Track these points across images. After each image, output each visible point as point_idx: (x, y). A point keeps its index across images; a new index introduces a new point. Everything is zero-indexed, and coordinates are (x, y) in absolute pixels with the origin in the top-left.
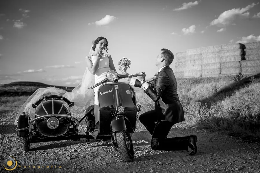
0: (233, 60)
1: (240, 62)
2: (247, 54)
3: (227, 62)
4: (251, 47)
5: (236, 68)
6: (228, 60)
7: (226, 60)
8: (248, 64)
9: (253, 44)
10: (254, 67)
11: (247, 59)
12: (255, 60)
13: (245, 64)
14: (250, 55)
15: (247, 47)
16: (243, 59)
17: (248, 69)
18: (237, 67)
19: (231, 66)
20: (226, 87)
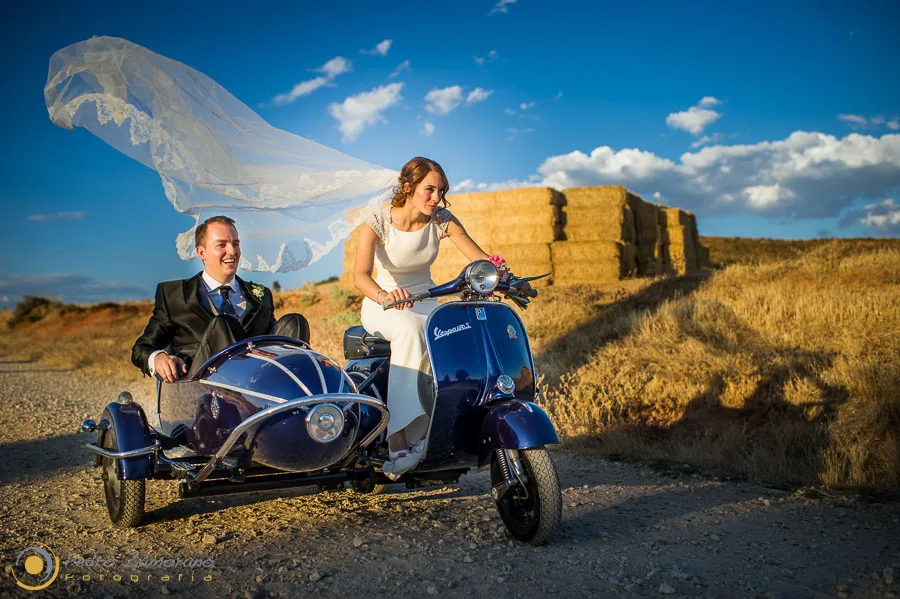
0: (528, 239)
1: (549, 245)
2: (570, 221)
3: (510, 246)
4: (581, 200)
5: (537, 265)
6: (514, 238)
7: (508, 240)
8: (574, 254)
9: (587, 192)
10: (591, 262)
11: (571, 238)
12: (593, 241)
13: (566, 253)
14: (578, 226)
15: (571, 201)
16: (560, 236)
17: (572, 267)
18: (542, 263)
19: (523, 257)
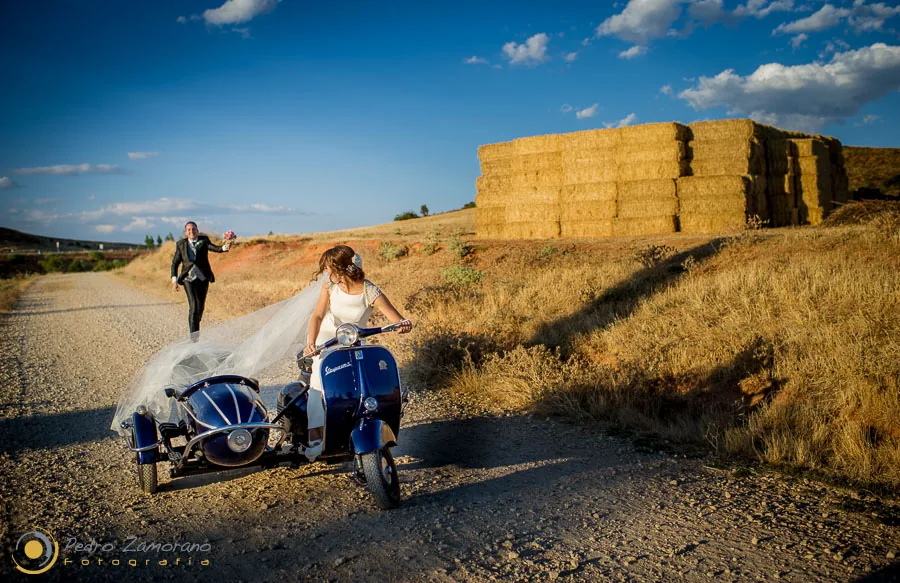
0: (654, 175)
1: (675, 180)
2: (696, 155)
3: (636, 182)
4: (708, 135)
5: (663, 200)
6: (641, 174)
7: (635, 175)
8: (700, 190)
9: (714, 126)
10: (717, 197)
11: (697, 173)
12: (719, 176)
13: (692, 188)
14: (706, 160)
15: (697, 135)
16: (687, 172)
17: (698, 202)
18: (668, 198)
19: (650, 193)
20: (621, 283)
